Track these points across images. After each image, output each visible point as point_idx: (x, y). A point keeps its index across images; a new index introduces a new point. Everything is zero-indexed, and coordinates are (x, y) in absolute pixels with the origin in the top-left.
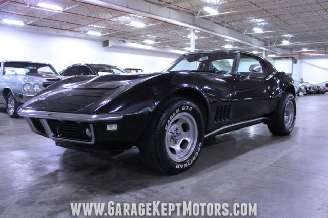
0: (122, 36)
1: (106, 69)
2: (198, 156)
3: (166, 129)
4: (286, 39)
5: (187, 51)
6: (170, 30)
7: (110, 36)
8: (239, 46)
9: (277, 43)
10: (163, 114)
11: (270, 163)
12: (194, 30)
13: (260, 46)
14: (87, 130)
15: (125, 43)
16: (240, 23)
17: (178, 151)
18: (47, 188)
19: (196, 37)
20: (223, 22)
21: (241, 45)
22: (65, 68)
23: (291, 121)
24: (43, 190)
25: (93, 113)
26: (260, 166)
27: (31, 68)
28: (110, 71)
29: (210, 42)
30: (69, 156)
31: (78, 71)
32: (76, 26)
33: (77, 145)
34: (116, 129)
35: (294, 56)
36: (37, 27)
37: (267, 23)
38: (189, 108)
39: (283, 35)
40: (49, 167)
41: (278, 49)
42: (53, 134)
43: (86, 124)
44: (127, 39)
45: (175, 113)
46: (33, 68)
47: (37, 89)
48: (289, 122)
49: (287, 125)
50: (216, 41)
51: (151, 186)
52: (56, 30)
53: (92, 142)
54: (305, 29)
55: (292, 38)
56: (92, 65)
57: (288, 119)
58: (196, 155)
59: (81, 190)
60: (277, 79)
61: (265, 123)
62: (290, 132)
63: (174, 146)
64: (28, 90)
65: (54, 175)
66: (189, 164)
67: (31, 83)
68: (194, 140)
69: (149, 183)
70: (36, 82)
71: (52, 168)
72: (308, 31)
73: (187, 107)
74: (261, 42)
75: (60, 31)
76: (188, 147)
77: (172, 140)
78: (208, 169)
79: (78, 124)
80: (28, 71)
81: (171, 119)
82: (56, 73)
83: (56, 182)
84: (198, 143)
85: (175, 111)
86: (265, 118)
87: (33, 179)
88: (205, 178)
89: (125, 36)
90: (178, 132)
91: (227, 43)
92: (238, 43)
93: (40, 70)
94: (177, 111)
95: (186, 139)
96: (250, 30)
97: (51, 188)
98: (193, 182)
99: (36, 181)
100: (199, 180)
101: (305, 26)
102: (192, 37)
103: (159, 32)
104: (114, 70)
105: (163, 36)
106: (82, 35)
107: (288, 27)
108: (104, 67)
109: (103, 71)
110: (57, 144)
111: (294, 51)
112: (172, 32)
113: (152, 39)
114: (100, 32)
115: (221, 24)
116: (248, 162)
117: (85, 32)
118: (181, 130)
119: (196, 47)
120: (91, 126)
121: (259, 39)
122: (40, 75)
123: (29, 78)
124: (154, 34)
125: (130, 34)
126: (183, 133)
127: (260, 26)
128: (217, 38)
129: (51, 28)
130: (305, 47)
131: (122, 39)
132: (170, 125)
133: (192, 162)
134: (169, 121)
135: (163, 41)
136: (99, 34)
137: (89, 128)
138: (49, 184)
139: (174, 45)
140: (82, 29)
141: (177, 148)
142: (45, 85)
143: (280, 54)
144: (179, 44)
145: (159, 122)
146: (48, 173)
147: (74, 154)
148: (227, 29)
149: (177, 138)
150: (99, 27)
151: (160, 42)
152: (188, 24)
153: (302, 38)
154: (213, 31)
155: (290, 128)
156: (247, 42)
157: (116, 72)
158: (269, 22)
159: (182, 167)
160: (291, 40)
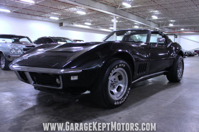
0: (71, 20)
1: (63, 40)
2: (128, 96)
3: (109, 78)
4: (171, 23)
5: (111, 30)
6: (101, 17)
7: (64, 20)
8: (143, 27)
9: (165, 25)
10: (107, 69)
11: (173, 101)
12: (116, 17)
13: (156, 27)
14: (57, 80)
15: (73, 24)
16: (144, 13)
17: (115, 93)
18: (29, 118)
19: (117, 21)
20: (134, 12)
21: (144, 26)
22: (36, 39)
23: (181, 73)
24: (27, 120)
25: (62, 68)
26: (167, 103)
27: (15, 39)
28: (64, 41)
29: (125, 24)
30: (42, 96)
31: (45, 41)
32: (43, 13)
33: (48, 89)
34: (77, 79)
35: (175, 33)
36: (18, 14)
37: (160, 13)
38: (123, 65)
39: (169, 21)
40: (29, 103)
41: (166, 29)
42: (33, 82)
43: (57, 76)
44: (75, 22)
45: (115, 68)
46: (17, 39)
47: (19, 52)
48: (180, 74)
49: (179, 76)
50: (129, 24)
51: (99, 117)
52: (30, 16)
53: (61, 88)
54: (183, 17)
55: (175, 22)
56: (53, 37)
57: (179, 72)
58: (127, 96)
59: (52, 120)
60: (173, 47)
61: (165, 75)
62: (180, 80)
63: (113, 90)
64: (14, 53)
65: (33, 108)
66: (122, 102)
67: (16, 48)
68: (125, 86)
69: (98, 114)
70: (18, 47)
71: (31, 104)
72: (185, 18)
73: (122, 65)
74: (156, 25)
75: (33, 16)
76: (122, 90)
77: (112, 86)
78: (134, 105)
79: (50, 75)
80: (14, 40)
81: (112, 72)
82: (31, 42)
83: (35, 114)
84: (128, 88)
85: (115, 67)
86: (166, 71)
87: (20, 112)
88: (133, 111)
89: (73, 20)
90: (116, 80)
91: (135, 25)
92: (142, 25)
93: (21, 40)
94: (116, 67)
95: (121, 85)
96: (150, 17)
97: (32, 118)
98: (126, 114)
99: (21, 113)
100: (130, 112)
101: (184, 15)
102: (114, 21)
103: (94, 17)
104: (67, 40)
105: (97, 20)
106: (47, 19)
107: (173, 15)
108: (61, 39)
109: (60, 41)
110: (35, 88)
111: (176, 30)
112: (102, 17)
113: (89, 22)
114: (57, 17)
115: (132, 13)
116: (158, 100)
117: (48, 17)
118: (117, 79)
119: (117, 27)
120: (60, 77)
121: (155, 23)
122: (21, 43)
123: (14, 45)
124: (91, 19)
125: (76, 19)
126: (119, 81)
127: (156, 15)
128: (129, 22)
129: (27, 14)
130: (182, 28)
131: (71, 22)
132: (111, 76)
133: (124, 100)
134: (111, 73)
135: (96, 23)
136: (57, 19)
137: (59, 79)
138: (30, 115)
139: (103, 26)
140: (46, 15)
141: (115, 91)
142: (24, 50)
143: (167, 32)
144: (106, 26)
145: (105, 74)
146: (29, 108)
147: (46, 94)
148: (136, 16)
149: (115, 85)
150: (57, 14)
151: (94, 24)
152: (112, 13)
153: (181, 22)
154: (127, 17)
155: (180, 78)
156: (148, 25)
157: (68, 42)
158: (162, 12)
159: (118, 103)
160: (174, 23)
